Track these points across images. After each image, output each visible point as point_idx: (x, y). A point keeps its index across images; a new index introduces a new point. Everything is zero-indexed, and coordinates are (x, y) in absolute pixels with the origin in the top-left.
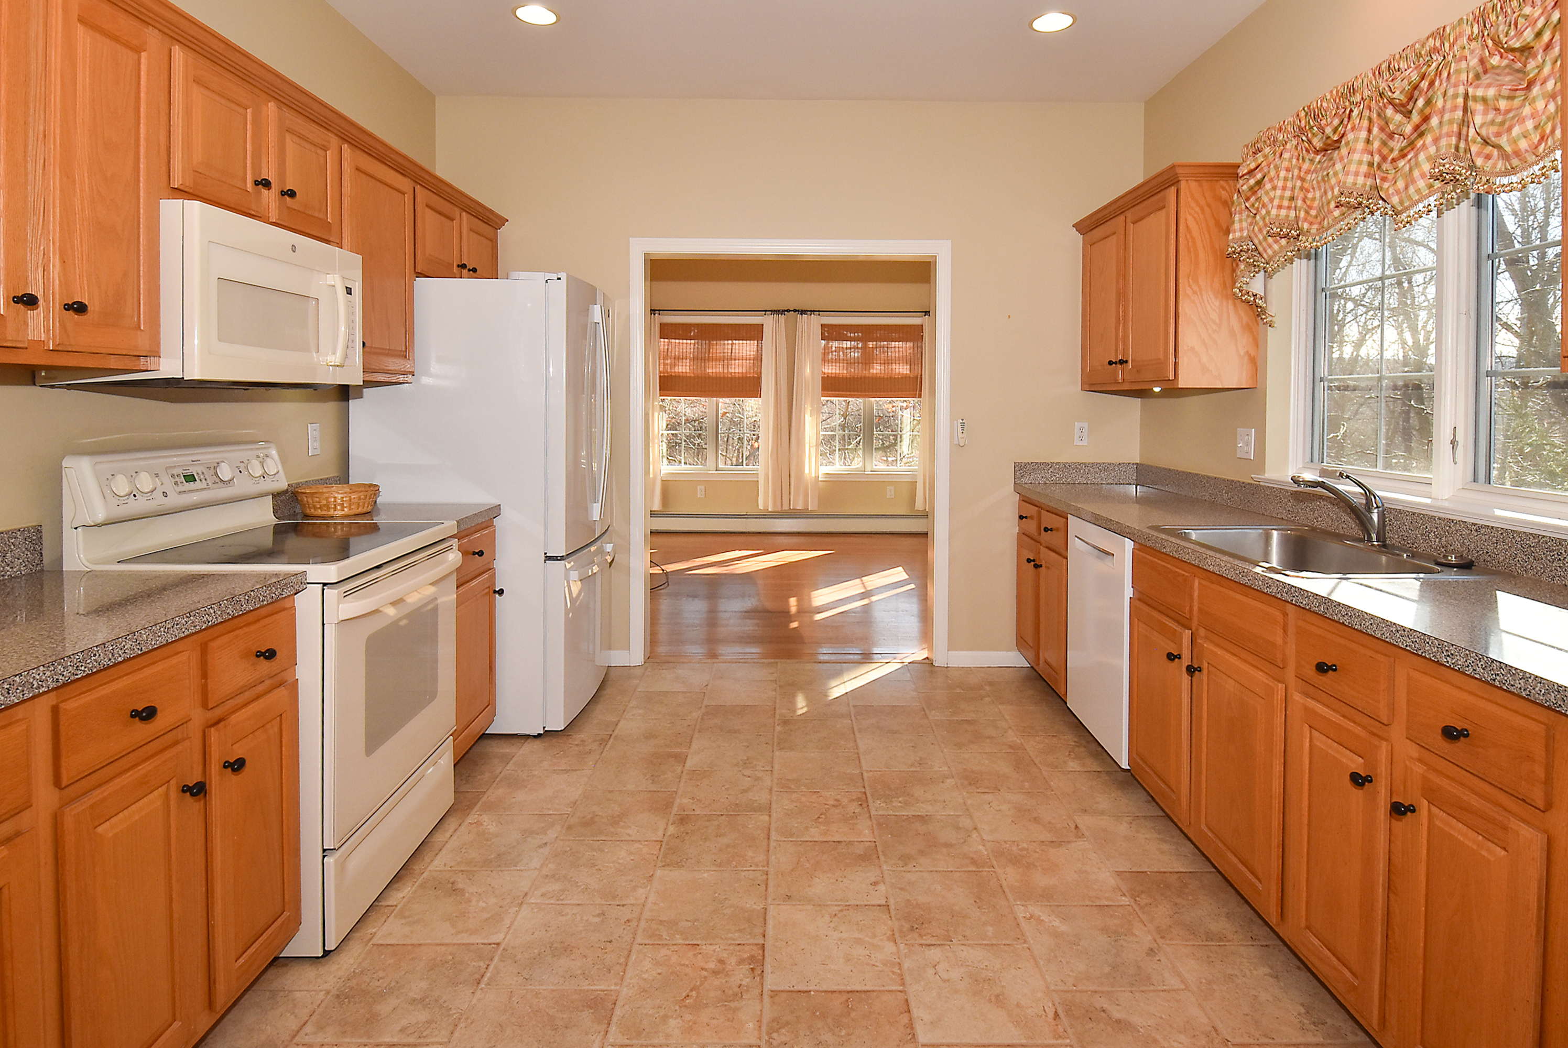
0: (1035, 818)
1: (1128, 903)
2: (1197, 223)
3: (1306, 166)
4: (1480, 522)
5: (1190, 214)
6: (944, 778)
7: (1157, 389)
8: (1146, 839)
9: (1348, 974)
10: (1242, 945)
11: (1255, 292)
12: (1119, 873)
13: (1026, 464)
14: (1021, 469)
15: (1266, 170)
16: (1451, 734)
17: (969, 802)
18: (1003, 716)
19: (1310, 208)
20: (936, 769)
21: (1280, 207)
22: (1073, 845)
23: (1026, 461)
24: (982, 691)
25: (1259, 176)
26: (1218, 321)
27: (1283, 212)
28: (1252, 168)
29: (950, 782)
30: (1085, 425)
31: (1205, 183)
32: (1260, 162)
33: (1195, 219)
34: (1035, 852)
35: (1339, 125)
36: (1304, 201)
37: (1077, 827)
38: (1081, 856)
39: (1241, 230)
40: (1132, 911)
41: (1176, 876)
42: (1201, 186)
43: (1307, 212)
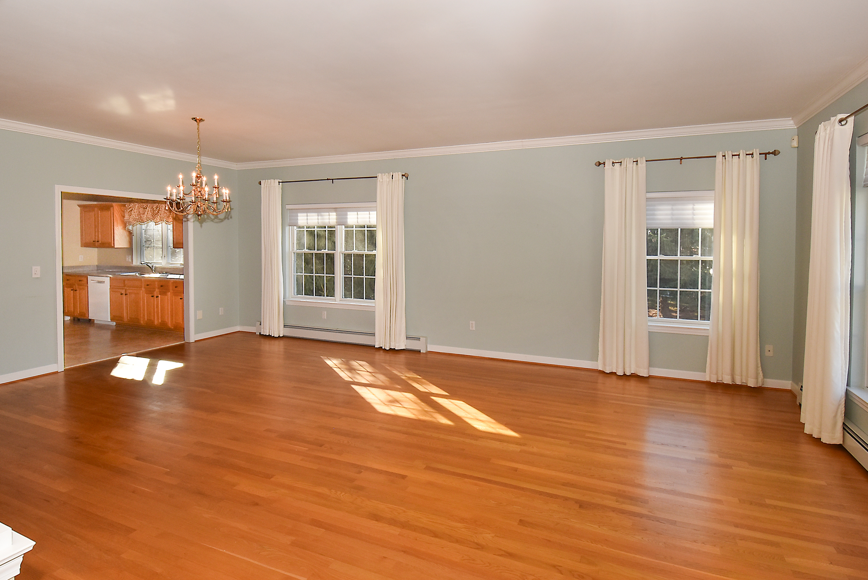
3: (140, 210)
11: (130, 229)
15: (132, 208)
16: (161, 286)
19: (141, 218)
21: (135, 216)
25: (131, 209)
26: (122, 234)
27: (136, 217)
36: (140, 216)
39: (127, 218)
42: (118, 207)
43: (141, 219)
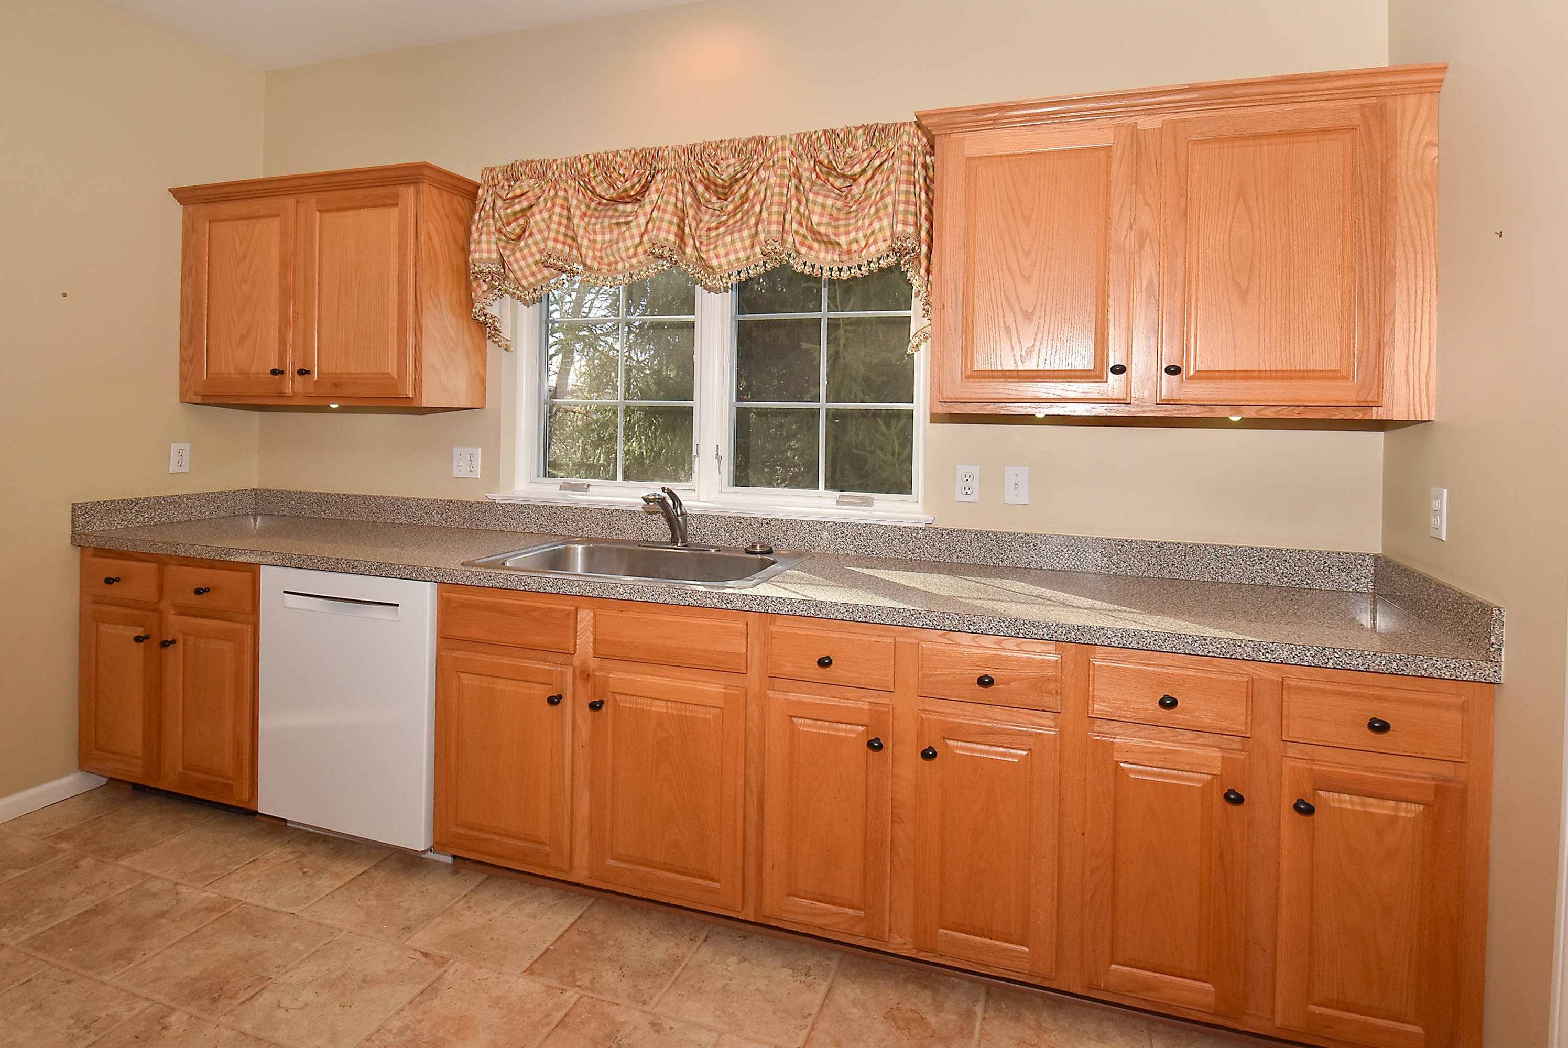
0: (364, 980)
1: (577, 996)
2: (438, 234)
4: (771, 517)
5: (432, 221)
6: (160, 1022)
7: (334, 406)
8: (504, 913)
9: (851, 911)
10: (695, 953)
11: (494, 314)
12: (530, 971)
13: (94, 505)
14: (80, 512)
17: (246, 1026)
18: (145, 874)
20: (127, 1016)
22: (449, 977)
23: (95, 500)
24: (61, 855)
26: (455, 339)
28: (517, 194)
29: (177, 1019)
30: (187, 446)
31: (444, 193)
32: (525, 191)
33: (436, 228)
34: (420, 1021)
35: (637, 184)
37: (425, 954)
38: (472, 984)
39: (489, 252)
40: (590, 1000)
41: (574, 931)
